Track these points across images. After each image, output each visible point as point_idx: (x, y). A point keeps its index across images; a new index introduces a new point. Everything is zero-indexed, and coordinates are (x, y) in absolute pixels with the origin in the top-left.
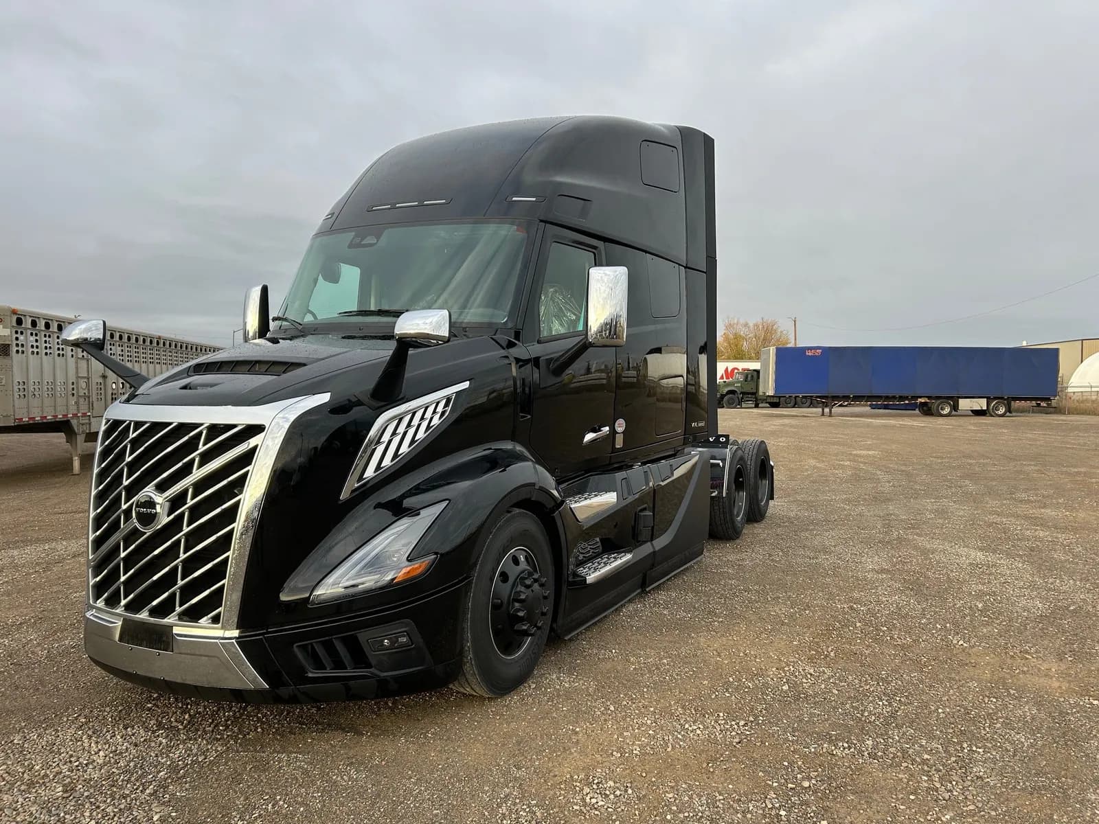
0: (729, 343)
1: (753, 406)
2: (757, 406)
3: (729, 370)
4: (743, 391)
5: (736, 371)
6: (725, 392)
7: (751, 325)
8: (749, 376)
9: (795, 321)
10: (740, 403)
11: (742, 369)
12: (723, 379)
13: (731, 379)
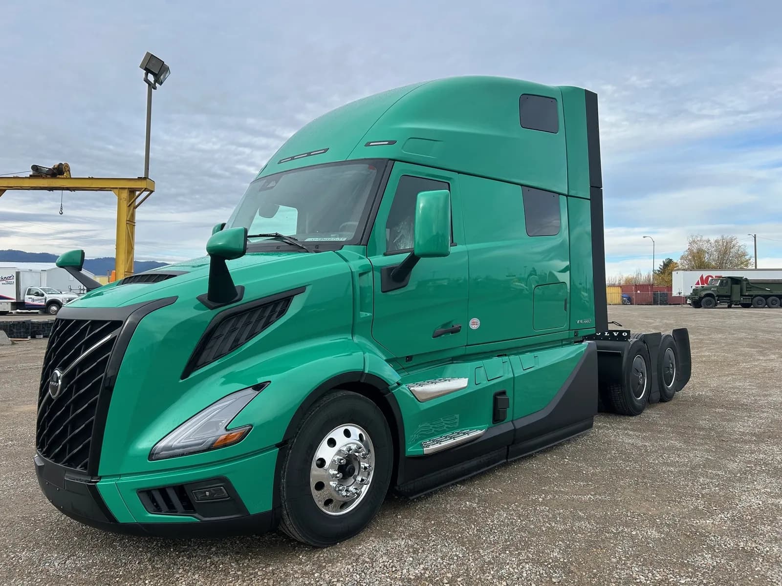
0: (694, 257)
1: (726, 306)
2: (730, 307)
3: (704, 278)
4: (719, 294)
5: (710, 278)
6: (703, 295)
7: (712, 241)
8: (724, 282)
9: (755, 238)
10: (716, 304)
11: (716, 277)
12: (699, 284)
13: (706, 285)
